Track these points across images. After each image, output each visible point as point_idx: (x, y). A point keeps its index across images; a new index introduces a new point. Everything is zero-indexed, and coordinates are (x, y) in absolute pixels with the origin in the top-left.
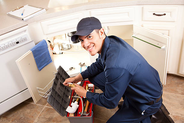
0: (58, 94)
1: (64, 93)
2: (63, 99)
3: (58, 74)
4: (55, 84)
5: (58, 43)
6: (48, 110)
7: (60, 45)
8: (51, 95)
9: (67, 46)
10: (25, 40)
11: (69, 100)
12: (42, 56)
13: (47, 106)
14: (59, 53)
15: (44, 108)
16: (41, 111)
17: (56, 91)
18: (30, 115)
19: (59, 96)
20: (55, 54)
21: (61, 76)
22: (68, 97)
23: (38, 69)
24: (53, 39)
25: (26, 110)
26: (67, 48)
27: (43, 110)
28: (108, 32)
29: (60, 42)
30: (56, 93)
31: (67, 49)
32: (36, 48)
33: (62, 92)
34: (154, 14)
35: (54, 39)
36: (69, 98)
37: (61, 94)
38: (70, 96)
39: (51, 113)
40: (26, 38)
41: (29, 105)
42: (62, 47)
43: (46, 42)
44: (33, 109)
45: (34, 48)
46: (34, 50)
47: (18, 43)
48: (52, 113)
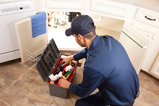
0: (45, 62)
1: (50, 63)
2: (48, 67)
3: (50, 45)
4: (45, 53)
5: (55, 17)
6: (32, 72)
7: (56, 20)
8: (40, 61)
9: (62, 22)
10: (28, 7)
11: (53, 69)
12: (39, 25)
13: (33, 69)
14: (54, 26)
15: (30, 70)
16: (26, 72)
17: (44, 59)
18: (16, 72)
19: (45, 63)
20: (50, 26)
21: (51, 48)
22: (53, 66)
23: (32, 36)
24: (51, 13)
25: (13, 68)
26: (61, 23)
27: (28, 72)
28: (101, 20)
29: (57, 17)
30: (44, 60)
31: (61, 25)
32: (36, 17)
33: (49, 61)
34: (146, 17)
35: (53, 12)
36: (54, 68)
37: (48, 63)
38: (54, 67)
39: (34, 76)
40: (29, 6)
41: (17, 64)
42: (58, 22)
43: (46, 14)
44: (20, 68)
45: (34, 17)
46: (33, 18)
47: (21, 8)
48: (36, 76)
